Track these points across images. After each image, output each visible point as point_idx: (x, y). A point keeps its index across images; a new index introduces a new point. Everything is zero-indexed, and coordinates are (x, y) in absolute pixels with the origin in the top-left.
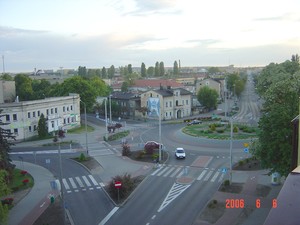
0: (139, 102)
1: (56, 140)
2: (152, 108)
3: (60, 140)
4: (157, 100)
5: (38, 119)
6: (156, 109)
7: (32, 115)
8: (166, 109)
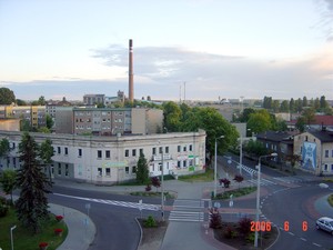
0: (291, 146)
1: (148, 189)
2: (307, 157)
3: (154, 189)
4: (313, 146)
5: (137, 158)
6: (312, 159)
7: (131, 153)
8: (324, 159)
